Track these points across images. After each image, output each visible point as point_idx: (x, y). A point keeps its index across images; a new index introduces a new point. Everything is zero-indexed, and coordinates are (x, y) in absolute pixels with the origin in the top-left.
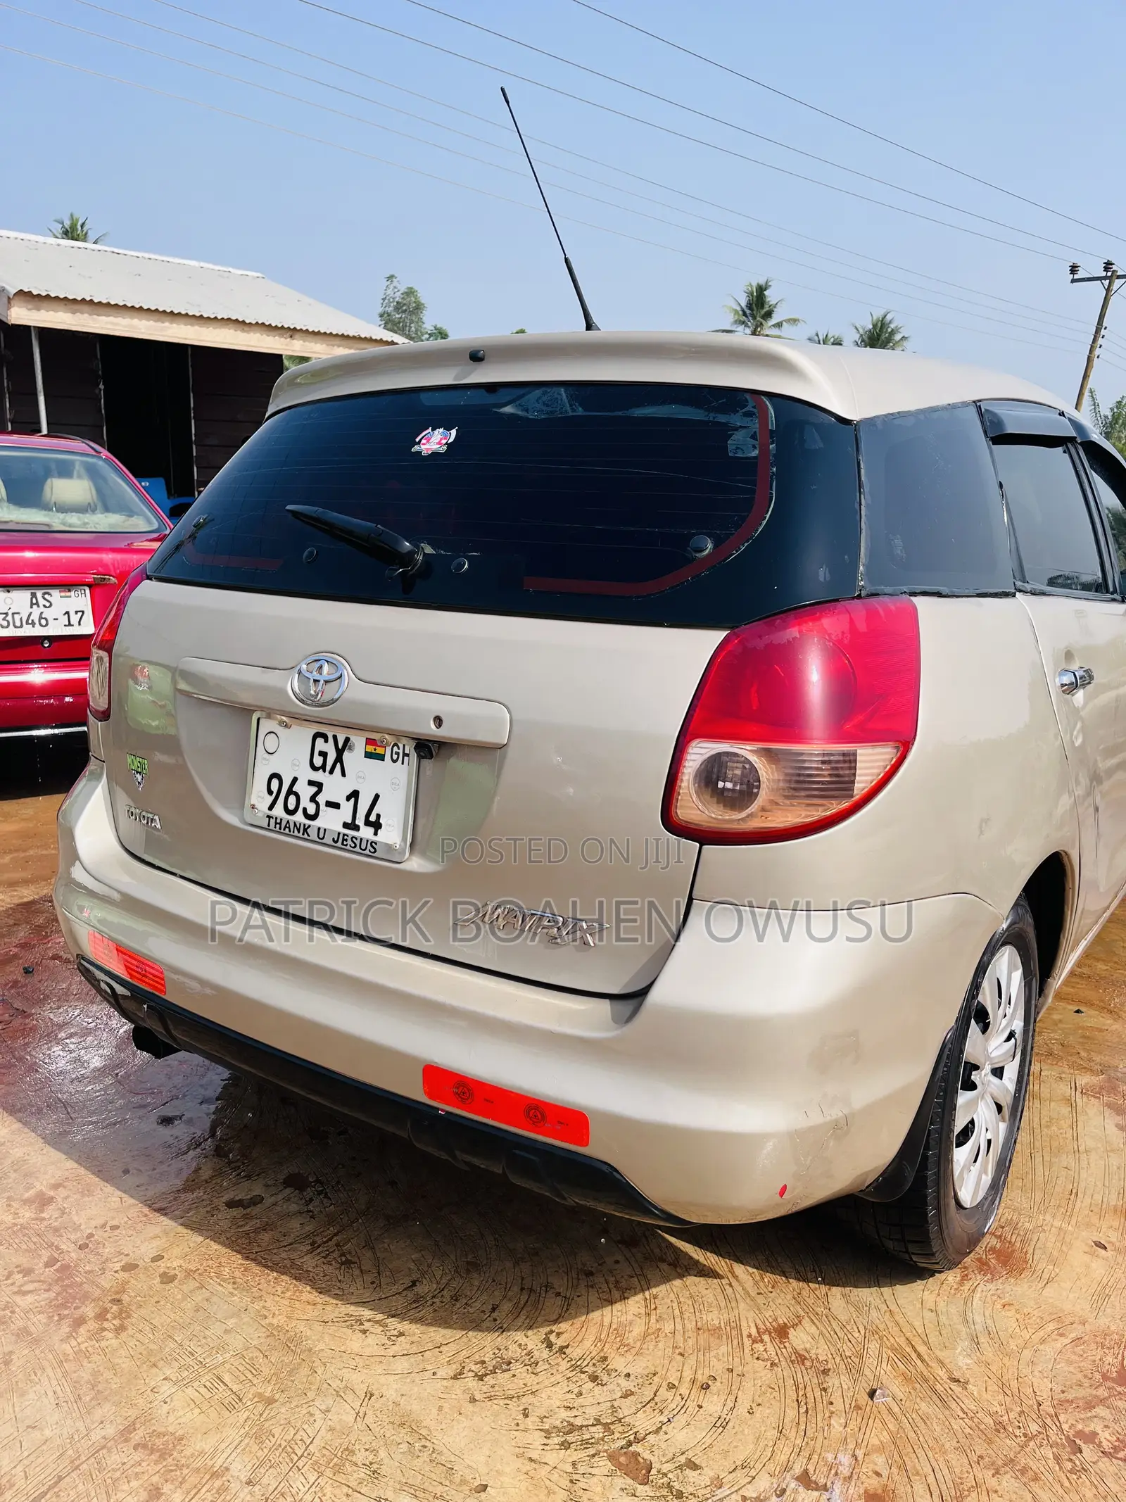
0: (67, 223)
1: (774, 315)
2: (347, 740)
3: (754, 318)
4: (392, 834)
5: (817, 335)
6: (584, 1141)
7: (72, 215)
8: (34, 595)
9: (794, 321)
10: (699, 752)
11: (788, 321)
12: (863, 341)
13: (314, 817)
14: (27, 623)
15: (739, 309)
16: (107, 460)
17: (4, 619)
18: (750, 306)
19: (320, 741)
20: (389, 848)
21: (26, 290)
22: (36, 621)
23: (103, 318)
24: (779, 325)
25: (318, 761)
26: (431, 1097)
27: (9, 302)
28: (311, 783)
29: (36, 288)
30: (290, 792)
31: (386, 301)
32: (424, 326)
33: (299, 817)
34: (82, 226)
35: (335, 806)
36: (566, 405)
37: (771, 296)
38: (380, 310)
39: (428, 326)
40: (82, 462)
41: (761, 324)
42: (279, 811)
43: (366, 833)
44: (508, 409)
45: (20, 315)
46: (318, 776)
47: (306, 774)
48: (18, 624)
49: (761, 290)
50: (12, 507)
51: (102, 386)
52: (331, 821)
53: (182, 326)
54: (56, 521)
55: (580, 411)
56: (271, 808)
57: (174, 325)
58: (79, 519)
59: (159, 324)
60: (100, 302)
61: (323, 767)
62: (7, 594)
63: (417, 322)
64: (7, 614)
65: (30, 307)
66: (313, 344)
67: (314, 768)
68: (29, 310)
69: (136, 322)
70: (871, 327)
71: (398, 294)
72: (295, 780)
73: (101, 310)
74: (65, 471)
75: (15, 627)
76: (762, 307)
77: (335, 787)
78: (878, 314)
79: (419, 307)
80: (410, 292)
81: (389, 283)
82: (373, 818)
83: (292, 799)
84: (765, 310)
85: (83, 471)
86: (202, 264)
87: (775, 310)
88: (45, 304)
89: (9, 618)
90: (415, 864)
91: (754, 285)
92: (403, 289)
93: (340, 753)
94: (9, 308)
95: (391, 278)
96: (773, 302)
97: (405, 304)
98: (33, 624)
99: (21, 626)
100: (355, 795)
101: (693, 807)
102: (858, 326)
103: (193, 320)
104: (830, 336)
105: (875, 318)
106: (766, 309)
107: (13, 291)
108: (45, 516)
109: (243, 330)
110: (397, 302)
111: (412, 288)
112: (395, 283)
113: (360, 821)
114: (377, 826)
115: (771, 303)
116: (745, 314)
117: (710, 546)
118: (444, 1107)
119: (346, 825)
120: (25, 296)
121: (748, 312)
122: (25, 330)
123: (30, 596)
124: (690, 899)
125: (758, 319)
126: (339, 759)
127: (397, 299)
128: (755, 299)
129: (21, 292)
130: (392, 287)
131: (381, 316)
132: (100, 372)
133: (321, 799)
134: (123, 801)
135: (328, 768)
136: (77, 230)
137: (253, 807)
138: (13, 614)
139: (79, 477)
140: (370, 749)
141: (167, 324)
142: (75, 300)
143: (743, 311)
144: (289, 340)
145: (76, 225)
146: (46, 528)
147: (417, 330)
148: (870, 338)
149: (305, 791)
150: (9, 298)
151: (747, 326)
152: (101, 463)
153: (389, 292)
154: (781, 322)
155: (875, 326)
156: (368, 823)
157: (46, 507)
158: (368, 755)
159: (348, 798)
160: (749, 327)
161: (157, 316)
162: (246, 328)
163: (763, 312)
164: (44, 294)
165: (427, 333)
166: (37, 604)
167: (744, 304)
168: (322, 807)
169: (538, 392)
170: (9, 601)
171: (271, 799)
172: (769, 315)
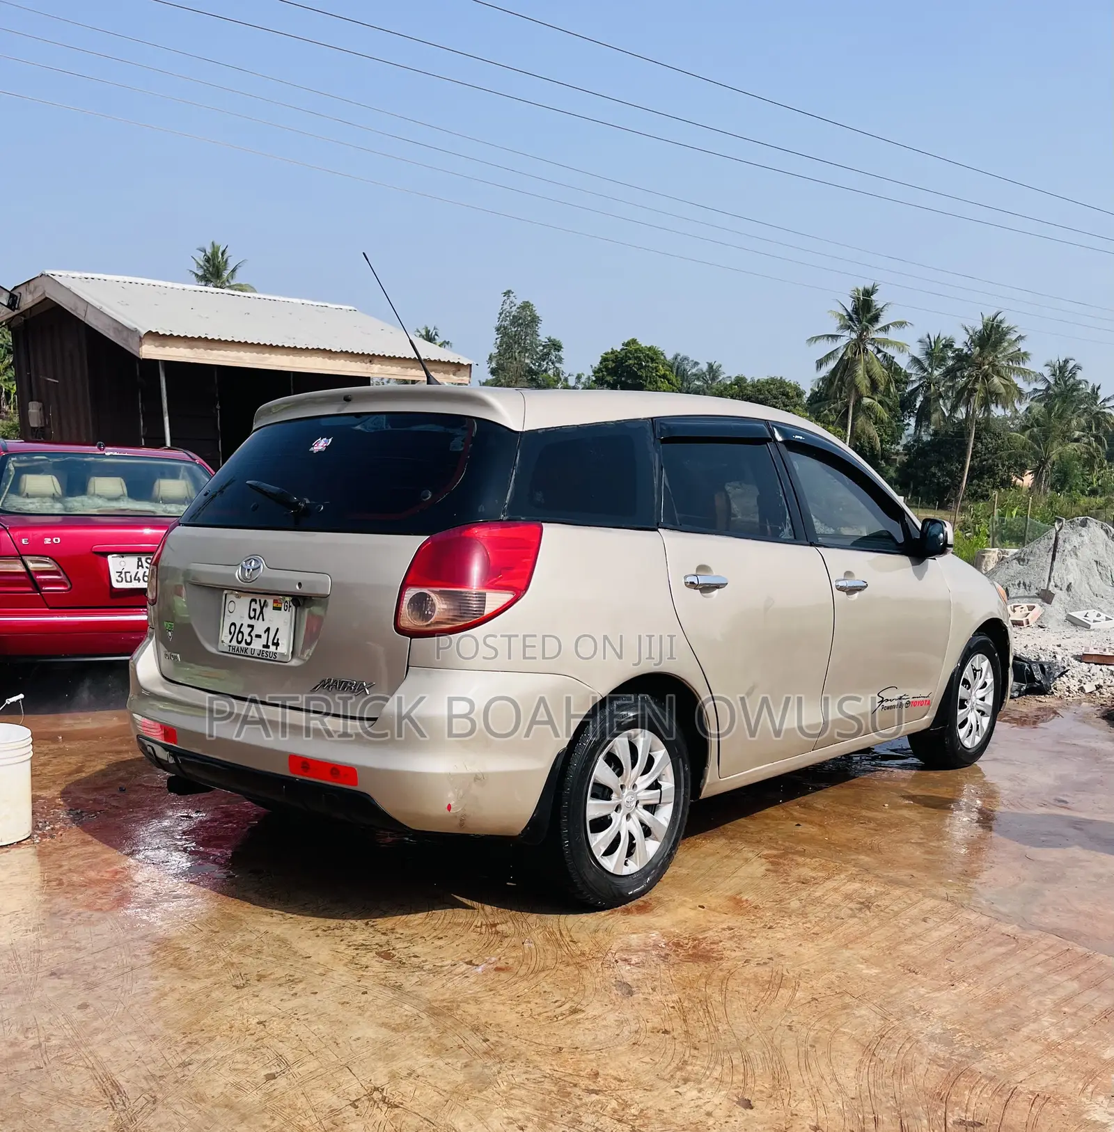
0: (209, 251)
1: (880, 319)
2: (265, 601)
3: (860, 322)
4: (284, 648)
5: (929, 337)
6: (356, 784)
7: (213, 243)
8: (140, 560)
9: (901, 324)
10: (410, 593)
11: (894, 324)
12: (973, 342)
13: (249, 644)
14: (135, 579)
15: (845, 314)
16: (200, 466)
17: (119, 576)
18: (856, 310)
19: (253, 603)
20: (282, 654)
21: (154, 331)
22: (141, 578)
23: (215, 352)
24: (885, 329)
25: (252, 615)
26: (292, 772)
27: (140, 341)
28: (249, 626)
29: (162, 328)
30: (240, 632)
31: (503, 315)
32: (539, 338)
33: (243, 645)
34: (222, 254)
35: (259, 636)
36: (384, 425)
37: (878, 300)
38: (497, 324)
39: (543, 338)
40: (185, 467)
41: (867, 327)
42: (234, 643)
43: (272, 649)
44: (358, 427)
45: (149, 351)
46: (252, 622)
47: (247, 621)
48: (129, 579)
49: (868, 293)
50: (130, 500)
51: (218, 407)
52: (257, 645)
53: (279, 356)
54: (159, 509)
55: (390, 428)
56: (230, 642)
57: (273, 355)
58: (176, 507)
59: (261, 355)
60: (213, 339)
61: (254, 617)
62: (122, 559)
63: (532, 335)
64: (121, 573)
65: (157, 344)
66: (389, 367)
67: (250, 618)
68: (156, 347)
69: (242, 354)
70: (981, 327)
71: (514, 309)
72: (242, 625)
73: (213, 345)
74: (173, 474)
75: (127, 581)
76: (869, 311)
77: (260, 627)
78: (989, 314)
79: (535, 320)
80: (526, 306)
81: (506, 298)
82: (275, 641)
83: (240, 635)
84: (871, 314)
85: (186, 474)
86: (304, 301)
87: (881, 313)
88: (170, 342)
89: (123, 575)
90: (294, 662)
91: (861, 289)
92: (519, 302)
93: (262, 609)
94: (141, 346)
95: (508, 293)
96: (880, 306)
97: (521, 318)
98: (139, 580)
99: (131, 581)
100: (268, 630)
101: (408, 620)
102: (967, 327)
103: (288, 351)
104: (941, 338)
105: (986, 318)
106: (873, 312)
107: (143, 332)
108: (153, 506)
109: (330, 358)
110: (514, 316)
111: (527, 302)
112: (512, 298)
113: (270, 644)
114: (277, 644)
115: (878, 307)
116: (851, 319)
117: (430, 496)
118: (299, 777)
119: (264, 646)
120: (153, 336)
121: (854, 316)
122: (154, 363)
123: (137, 560)
124: (408, 666)
125: (864, 323)
126: (261, 612)
127: (513, 314)
128: (861, 304)
129: (150, 333)
130: (508, 302)
131: (498, 330)
132: (217, 395)
133: (253, 634)
134: (163, 648)
135: (257, 617)
136: (218, 257)
137: (223, 642)
138: (126, 573)
139: (184, 478)
140: (275, 605)
141: (267, 355)
142: (193, 338)
143: (849, 315)
144: (368, 364)
145: (217, 253)
146: (152, 514)
147: (532, 342)
148: (980, 339)
149: (246, 630)
150: (140, 338)
151: (853, 330)
152: (195, 467)
153: (505, 307)
154: (888, 326)
155: (985, 326)
156: (273, 644)
157: (156, 500)
158: (275, 608)
159: (265, 632)
160: (855, 332)
161: (259, 349)
162: (332, 356)
163: (869, 316)
164: (168, 334)
165: (541, 345)
166: (142, 566)
167: (850, 309)
168: (254, 638)
169: (374, 417)
170: (122, 563)
171: (230, 637)
172: (876, 319)
